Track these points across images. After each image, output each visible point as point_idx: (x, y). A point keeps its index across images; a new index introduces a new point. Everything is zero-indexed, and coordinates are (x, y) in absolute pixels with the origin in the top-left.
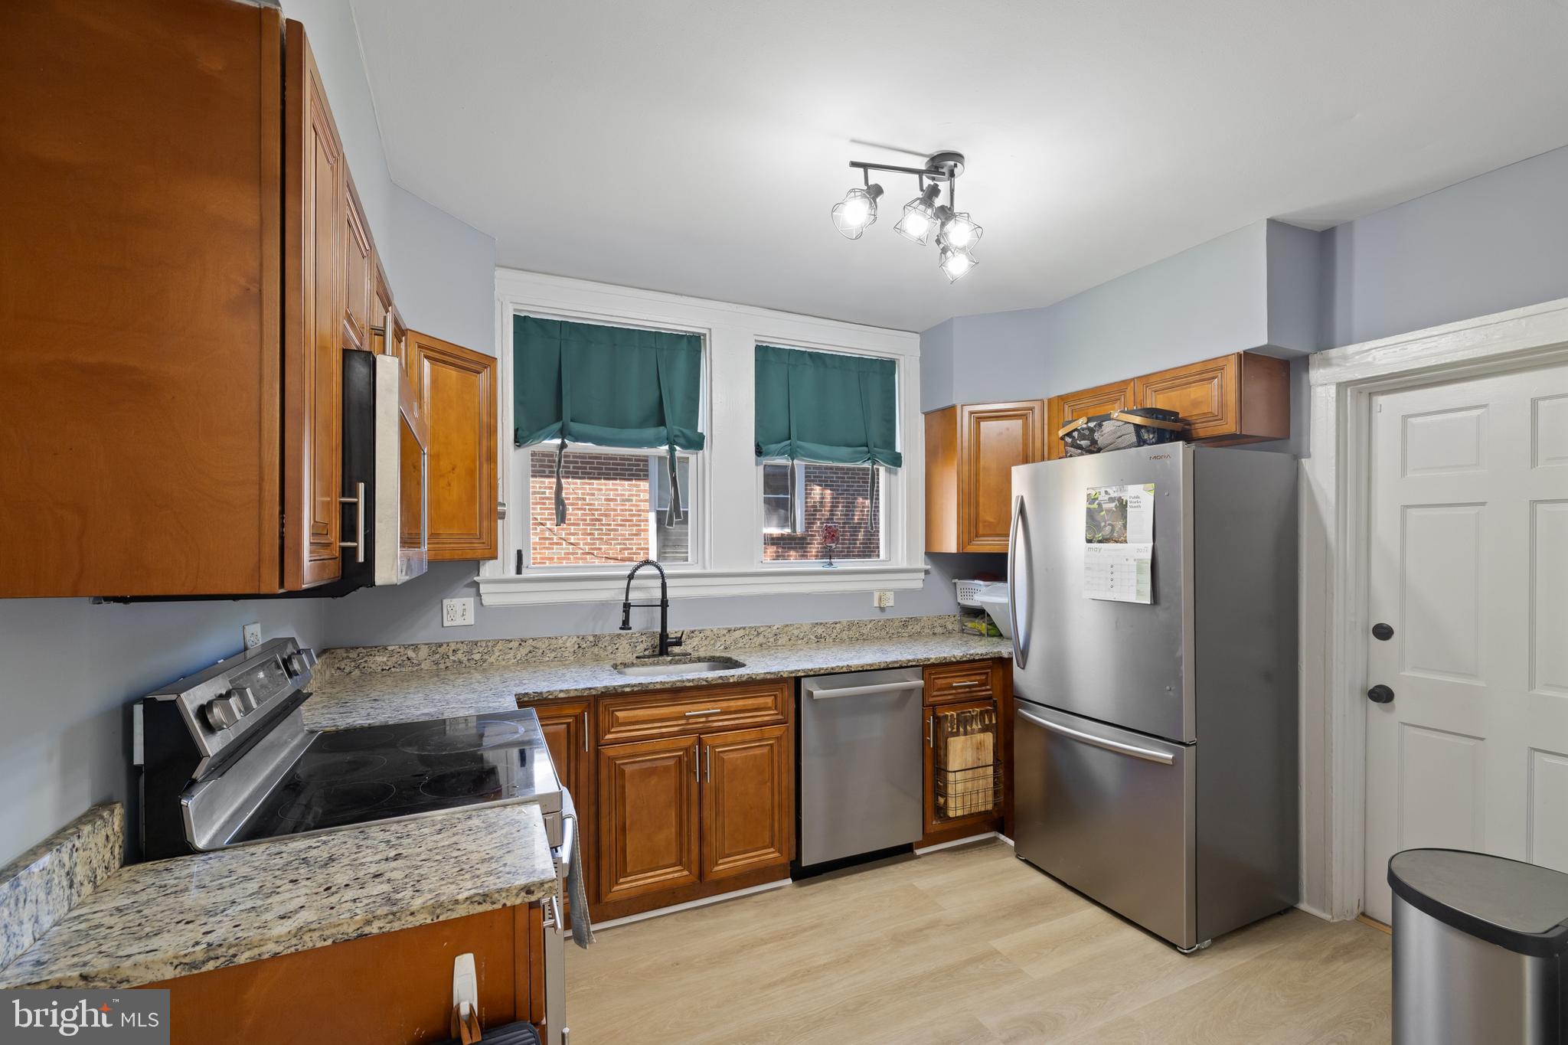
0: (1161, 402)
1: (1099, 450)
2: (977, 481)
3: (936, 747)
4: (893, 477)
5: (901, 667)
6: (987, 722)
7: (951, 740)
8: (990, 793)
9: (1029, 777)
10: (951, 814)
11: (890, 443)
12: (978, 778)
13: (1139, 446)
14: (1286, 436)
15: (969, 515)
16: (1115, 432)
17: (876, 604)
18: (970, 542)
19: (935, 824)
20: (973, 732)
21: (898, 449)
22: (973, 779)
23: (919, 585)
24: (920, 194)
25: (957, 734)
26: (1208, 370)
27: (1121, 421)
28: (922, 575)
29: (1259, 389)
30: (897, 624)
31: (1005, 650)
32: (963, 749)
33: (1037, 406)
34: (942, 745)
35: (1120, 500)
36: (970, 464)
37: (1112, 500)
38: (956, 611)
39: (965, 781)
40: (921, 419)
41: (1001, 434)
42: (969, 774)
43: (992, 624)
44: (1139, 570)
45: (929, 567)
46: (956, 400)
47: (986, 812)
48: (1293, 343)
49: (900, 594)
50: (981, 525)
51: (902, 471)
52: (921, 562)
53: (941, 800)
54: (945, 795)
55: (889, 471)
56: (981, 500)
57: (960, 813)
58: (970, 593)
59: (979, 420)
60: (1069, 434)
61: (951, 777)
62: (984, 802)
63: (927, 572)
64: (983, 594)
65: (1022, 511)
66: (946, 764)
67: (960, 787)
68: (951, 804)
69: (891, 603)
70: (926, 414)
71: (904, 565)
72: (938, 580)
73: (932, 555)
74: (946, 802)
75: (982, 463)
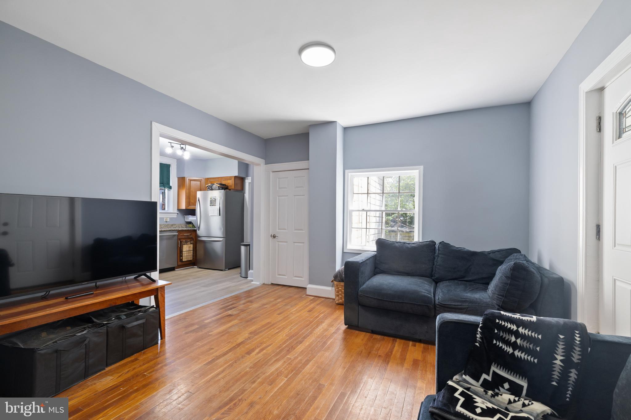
0: (224, 183)
1: (213, 190)
2: (190, 194)
3: (180, 247)
4: (169, 191)
5: (173, 231)
6: (191, 242)
7: (184, 246)
8: (192, 256)
9: (200, 252)
10: (183, 260)
11: (169, 183)
12: (189, 253)
13: (219, 190)
14: (243, 190)
15: (188, 201)
16: (215, 187)
17: (165, 220)
18: (188, 207)
19: (180, 263)
20: (188, 244)
21: (171, 185)
22: (188, 253)
23: (176, 216)
24: (180, 148)
25: (185, 244)
26: (230, 178)
27: (216, 185)
28: (176, 214)
29: (239, 182)
30: (170, 225)
31: (195, 229)
32: (186, 247)
33: (203, 179)
34: (182, 247)
35: (215, 199)
36: (188, 190)
37: (214, 199)
38: (185, 223)
39: (186, 253)
40: (177, 179)
41: (195, 184)
42: (188, 252)
43: (194, 225)
44: (218, 210)
45: (178, 212)
46: (185, 176)
47: (191, 260)
48: (242, 175)
49: (171, 219)
50: (191, 203)
51: (172, 190)
52: (176, 211)
53: (181, 258)
54: (182, 257)
55: (168, 190)
56: (191, 198)
57: (185, 260)
58: (188, 218)
59: (190, 181)
60: (208, 186)
61: (184, 253)
62: (190, 258)
63: (178, 214)
64: (191, 218)
65: (199, 200)
66: (182, 250)
67: (185, 255)
68: (183, 258)
69: (169, 220)
70: (178, 178)
71: (172, 212)
72: (180, 216)
73: (179, 210)
74: (182, 258)
75: (191, 190)
